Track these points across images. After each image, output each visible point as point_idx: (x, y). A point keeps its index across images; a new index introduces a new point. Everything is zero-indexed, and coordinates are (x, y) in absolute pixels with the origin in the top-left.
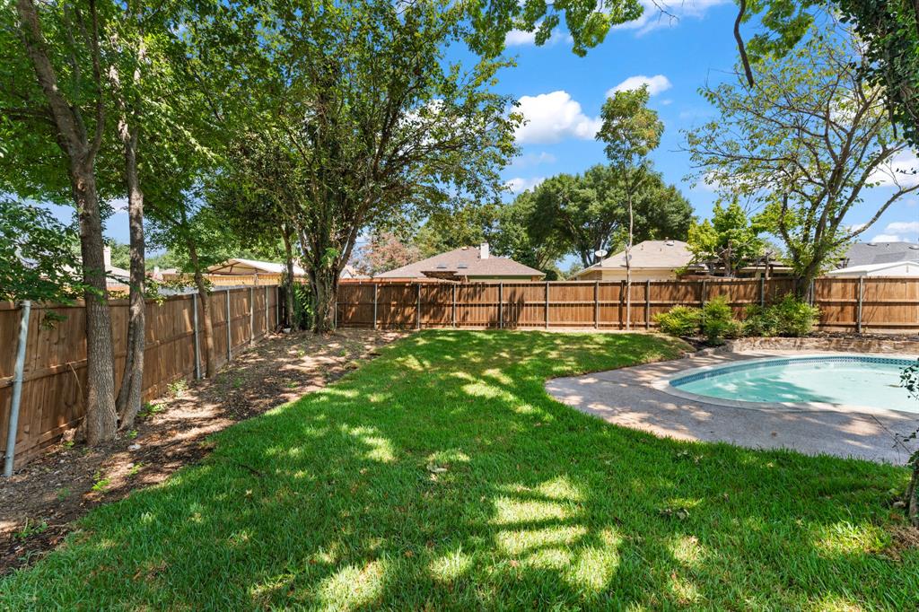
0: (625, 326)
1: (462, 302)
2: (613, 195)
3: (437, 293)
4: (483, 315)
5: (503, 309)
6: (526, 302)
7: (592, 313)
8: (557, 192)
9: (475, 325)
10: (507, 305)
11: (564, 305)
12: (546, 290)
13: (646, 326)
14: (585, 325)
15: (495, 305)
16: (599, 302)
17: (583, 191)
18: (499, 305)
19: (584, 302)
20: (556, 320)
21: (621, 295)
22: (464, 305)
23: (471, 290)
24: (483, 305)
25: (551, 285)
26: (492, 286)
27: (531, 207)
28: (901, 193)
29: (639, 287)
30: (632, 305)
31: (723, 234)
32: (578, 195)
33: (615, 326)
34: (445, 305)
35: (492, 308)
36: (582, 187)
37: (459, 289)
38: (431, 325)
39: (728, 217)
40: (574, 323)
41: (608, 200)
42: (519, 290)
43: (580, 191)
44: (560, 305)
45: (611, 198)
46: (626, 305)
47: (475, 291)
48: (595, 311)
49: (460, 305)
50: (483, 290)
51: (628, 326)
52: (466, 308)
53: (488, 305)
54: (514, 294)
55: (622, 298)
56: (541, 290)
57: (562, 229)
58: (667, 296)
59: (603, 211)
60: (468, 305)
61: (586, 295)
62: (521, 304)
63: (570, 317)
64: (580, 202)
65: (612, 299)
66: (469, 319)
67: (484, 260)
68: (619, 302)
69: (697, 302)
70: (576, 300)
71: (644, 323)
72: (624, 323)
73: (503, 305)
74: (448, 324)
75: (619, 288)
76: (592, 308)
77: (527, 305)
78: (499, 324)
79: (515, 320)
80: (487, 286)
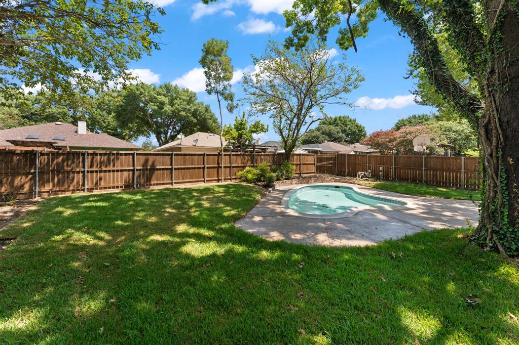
0: (221, 180)
1: (94, 169)
2: (179, 103)
3: (63, 161)
4: (119, 179)
5: (137, 173)
6: (157, 167)
7: (202, 173)
8: (141, 95)
9: (109, 188)
10: (140, 170)
11: (184, 169)
12: (171, 158)
13: (230, 179)
14: (198, 181)
15: (129, 170)
16: (206, 166)
17: (159, 97)
18: (133, 170)
19: (197, 166)
20: (179, 179)
21: (218, 161)
22: (96, 172)
23: (105, 158)
24: (117, 171)
25: (175, 155)
26: (126, 154)
27: (120, 101)
28: (313, 122)
29: (227, 157)
30: (224, 167)
31: (240, 132)
32: (157, 99)
33: (215, 180)
34: (74, 172)
35: (126, 173)
36: (159, 94)
37: (90, 157)
38: (56, 192)
39: (241, 124)
40: (191, 180)
41: (176, 105)
42: (151, 159)
43: (158, 97)
44: (181, 169)
45: (178, 105)
46: (221, 167)
47: (109, 160)
48: (204, 171)
49: (92, 172)
50: (118, 159)
51: (223, 180)
52: (99, 175)
53: (122, 171)
54: (147, 161)
55: (218, 164)
56: (168, 158)
57: (142, 119)
58: (240, 162)
59: (173, 112)
60: (101, 171)
61: (198, 161)
62: (153, 169)
63: (188, 177)
64: (158, 104)
65: (213, 164)
66: (103, 184)
67: (81, 135)
68: (217, 166)
69: (252, 165)
70: (192, 165)
71: (230, 178)
72: (220, 178)
73: (137, 170)
74: (78, 190)
75: (216, 157)
76: (202, 170)
77: (157, 169)
78: (133, 186)
79: (147, 181)
80: (121, 154)
